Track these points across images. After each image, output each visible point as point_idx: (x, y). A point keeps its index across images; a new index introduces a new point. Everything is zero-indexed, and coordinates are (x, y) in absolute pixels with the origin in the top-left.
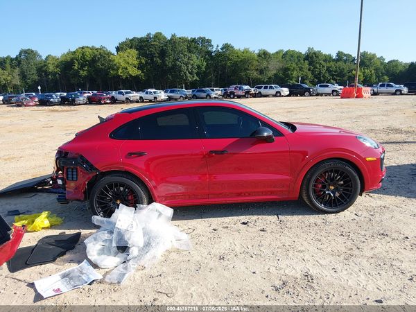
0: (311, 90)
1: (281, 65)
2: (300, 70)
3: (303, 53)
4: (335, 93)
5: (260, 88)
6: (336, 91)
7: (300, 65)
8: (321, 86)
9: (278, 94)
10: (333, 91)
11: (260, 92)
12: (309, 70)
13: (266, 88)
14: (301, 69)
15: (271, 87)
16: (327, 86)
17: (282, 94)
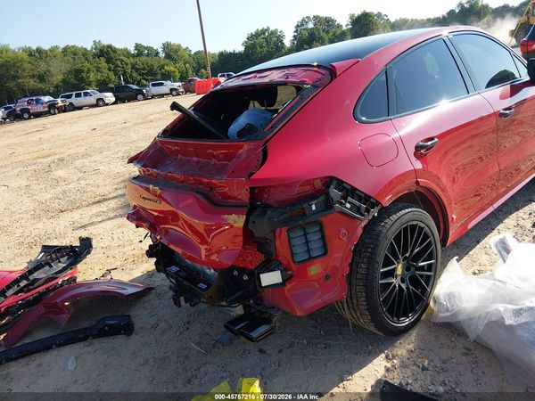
0: (144, 91)
1: (68, 67)
2: (97, 71)
3: (89, 49)
4: (174, 93)
5: (70, 96)
6: (176, 90)
7: (95, 65)
8: (153, 85)
9: (100, 103)
10: (171, 90)
11: (71, 104)
12: (109, 70)
13: (78, 95)
14: (98, 69)
15: (86, 94)
16: (162, 84)
17: (107, 102)
